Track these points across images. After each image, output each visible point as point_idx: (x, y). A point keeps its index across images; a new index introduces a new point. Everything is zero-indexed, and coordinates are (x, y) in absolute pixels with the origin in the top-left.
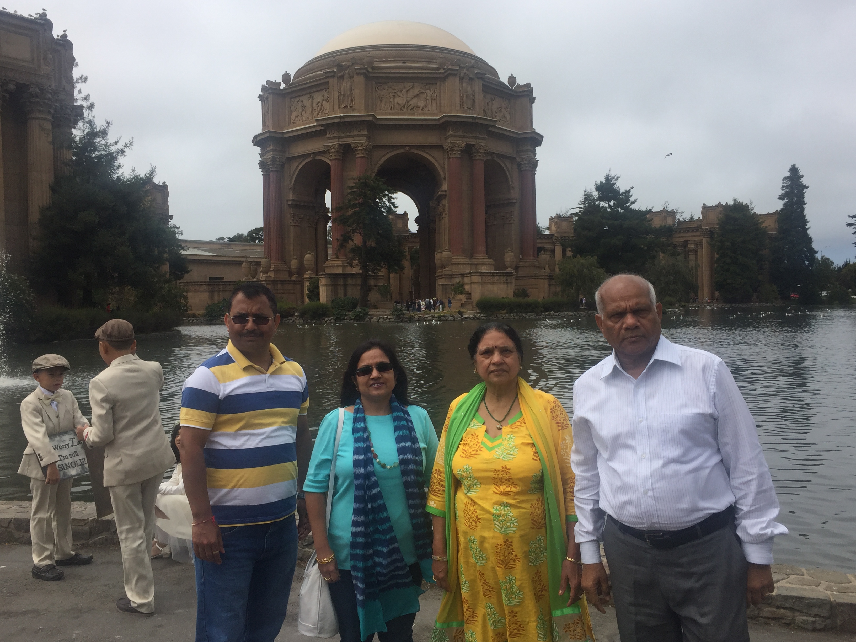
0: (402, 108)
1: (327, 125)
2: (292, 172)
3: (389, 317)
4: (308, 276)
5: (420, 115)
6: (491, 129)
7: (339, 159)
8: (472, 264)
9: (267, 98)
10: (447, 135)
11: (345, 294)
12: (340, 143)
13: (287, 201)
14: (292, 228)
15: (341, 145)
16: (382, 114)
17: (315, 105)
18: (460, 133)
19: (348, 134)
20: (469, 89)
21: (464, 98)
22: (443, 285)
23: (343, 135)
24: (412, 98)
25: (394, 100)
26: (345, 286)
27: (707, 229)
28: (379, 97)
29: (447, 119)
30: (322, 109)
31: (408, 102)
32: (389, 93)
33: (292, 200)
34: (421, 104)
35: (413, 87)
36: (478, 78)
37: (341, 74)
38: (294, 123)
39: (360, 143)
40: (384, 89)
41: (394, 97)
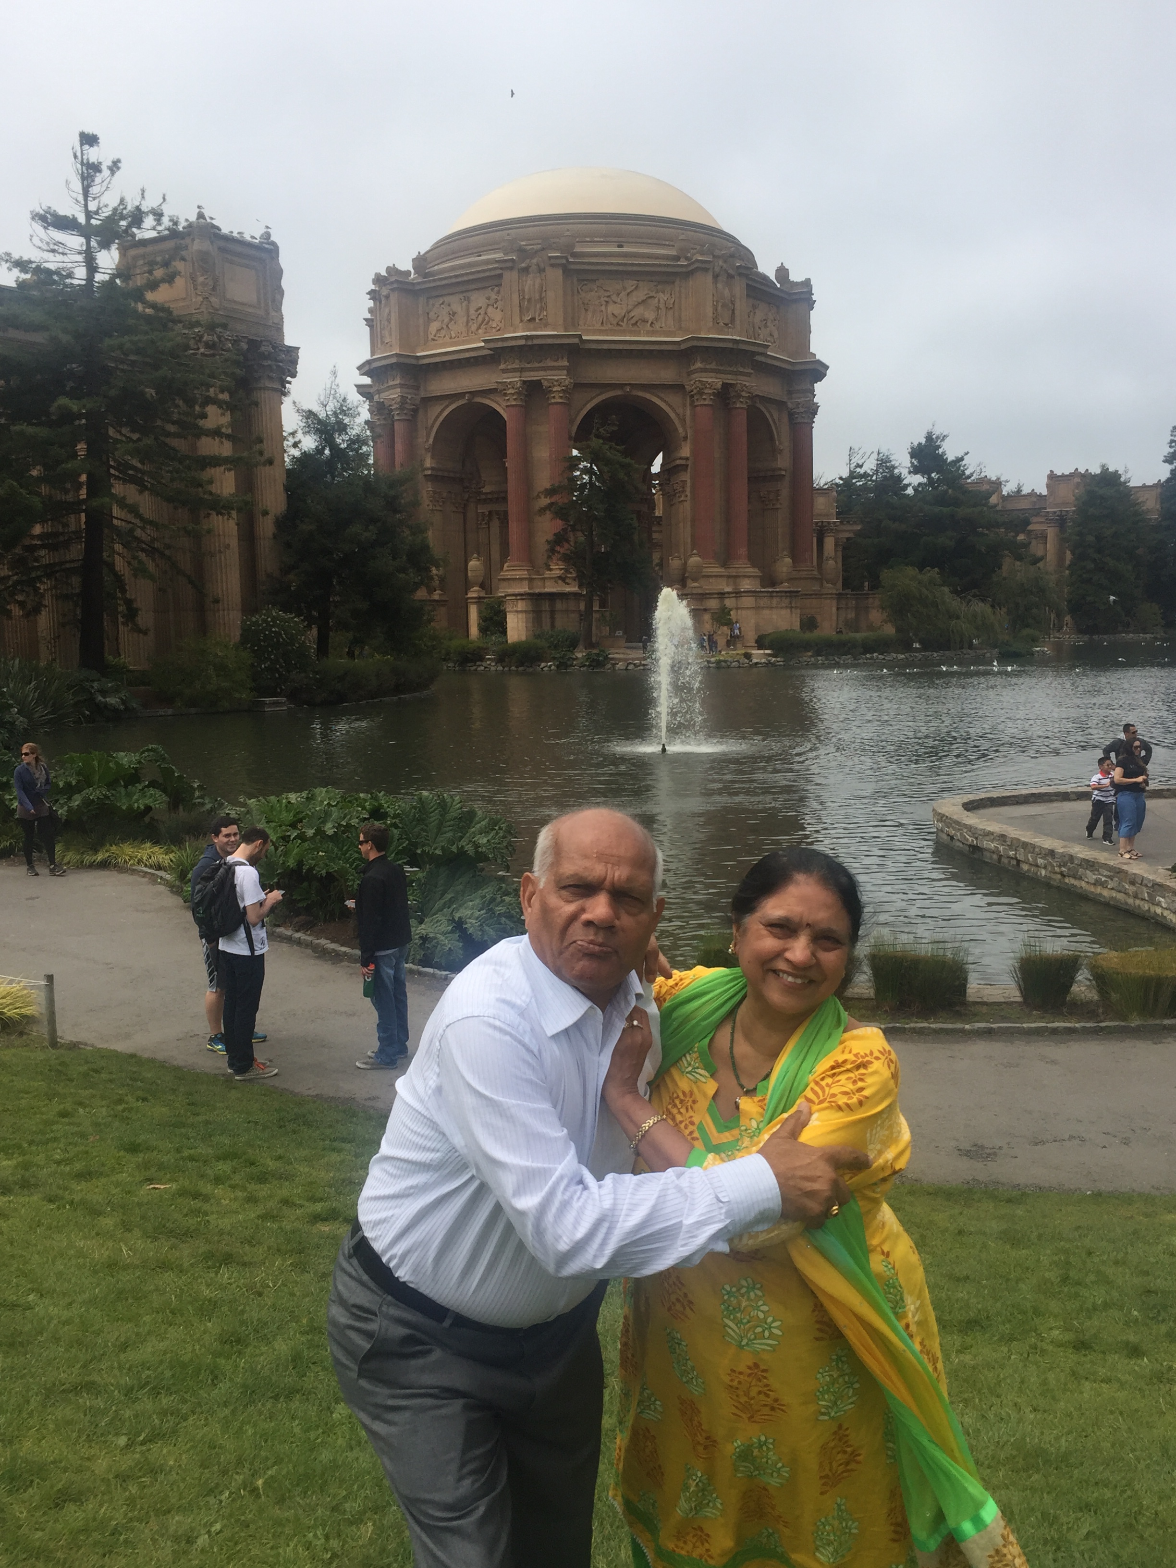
0: (619, 323)
1: (502, 349)
2: (430, 422)
4: (475, 595)
5: (648, 333)
6: (758, 358)
7: (521, 406)
8: (729, 577)
9: (387, 297)
10: (693, 368)
11: (553, 626)
12: (523, 379)
13: (423, 470)
15: (524, 382)
16: (588, 332)
17: (472, 311)
18: (713, 366)
19: (537, 365)
20: (726, 292)
21: (719, 308)
23: (529, 366)
25: (606, 309)
27: (1055, 512)
28: (583, 303)
30: (487, 319)
31: (629, 312)
32: (599, 297)
33: (432, 469)
34: (650, 315)
36: (740, 275)
37: (523, 265)
39: (557, 381)
40: (591, 290)
41: (607, 302)
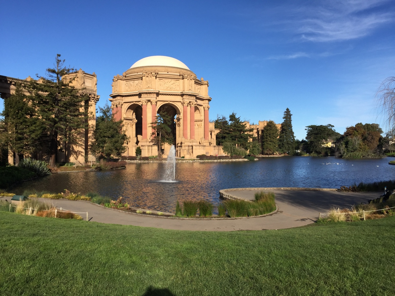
0: (167, 88)
1: (142, 93)
2: (125, 107)
5: (174, 91)
6: (197, 96)
8: (190, 142)
10: (183, 98)
16: (161, 90)
18: (187, 98)
19: (150, 96)
20: (190, 83)
22: (182, 149)
24: (171, 85)
27: (261, 129)
28: (160, 84)
29: (184, 93)
34: (174, 87)
35: (171, 81)
38: (127, 91)
40: (161, 81)
41: (165, 84)
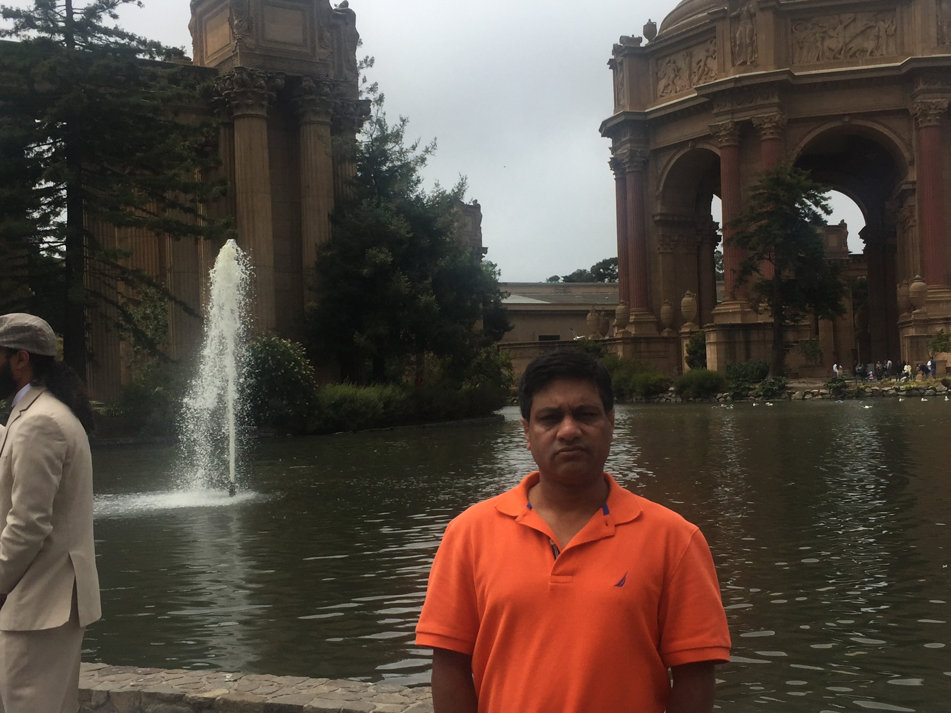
1: (715, 94)
2: (660, 171)
3: (821, 391)
4: (687, 330)
5: (867, 63)
7: (734, 146)
9: (621, 64)
11: (748, 357)
12: (735, 120)
13: (653, 216)
14: (660, 257)
15: (737, 123)
16: (802, 69)
17: (694, 65)
18: (938, 86)
19: (748, 105)
21: (945, 28)
22: (912, 337)
23: (740, 107)
24: (854, 38)
25: (822, 44)
26: (748, 342)
28: (798, 42)
29: (915, 65)
30: (706, 69)
31: (846, 44)
32: (814, 34)
33: (661, 214)
35: (854, 20)
37: (734, 14)
38: (661, 96)
39: (767, 118)
40: (806, 29)
41: (823, 38)
